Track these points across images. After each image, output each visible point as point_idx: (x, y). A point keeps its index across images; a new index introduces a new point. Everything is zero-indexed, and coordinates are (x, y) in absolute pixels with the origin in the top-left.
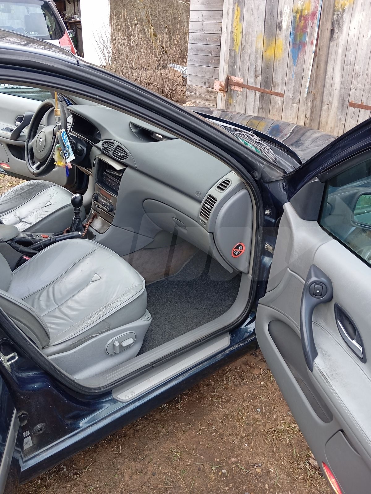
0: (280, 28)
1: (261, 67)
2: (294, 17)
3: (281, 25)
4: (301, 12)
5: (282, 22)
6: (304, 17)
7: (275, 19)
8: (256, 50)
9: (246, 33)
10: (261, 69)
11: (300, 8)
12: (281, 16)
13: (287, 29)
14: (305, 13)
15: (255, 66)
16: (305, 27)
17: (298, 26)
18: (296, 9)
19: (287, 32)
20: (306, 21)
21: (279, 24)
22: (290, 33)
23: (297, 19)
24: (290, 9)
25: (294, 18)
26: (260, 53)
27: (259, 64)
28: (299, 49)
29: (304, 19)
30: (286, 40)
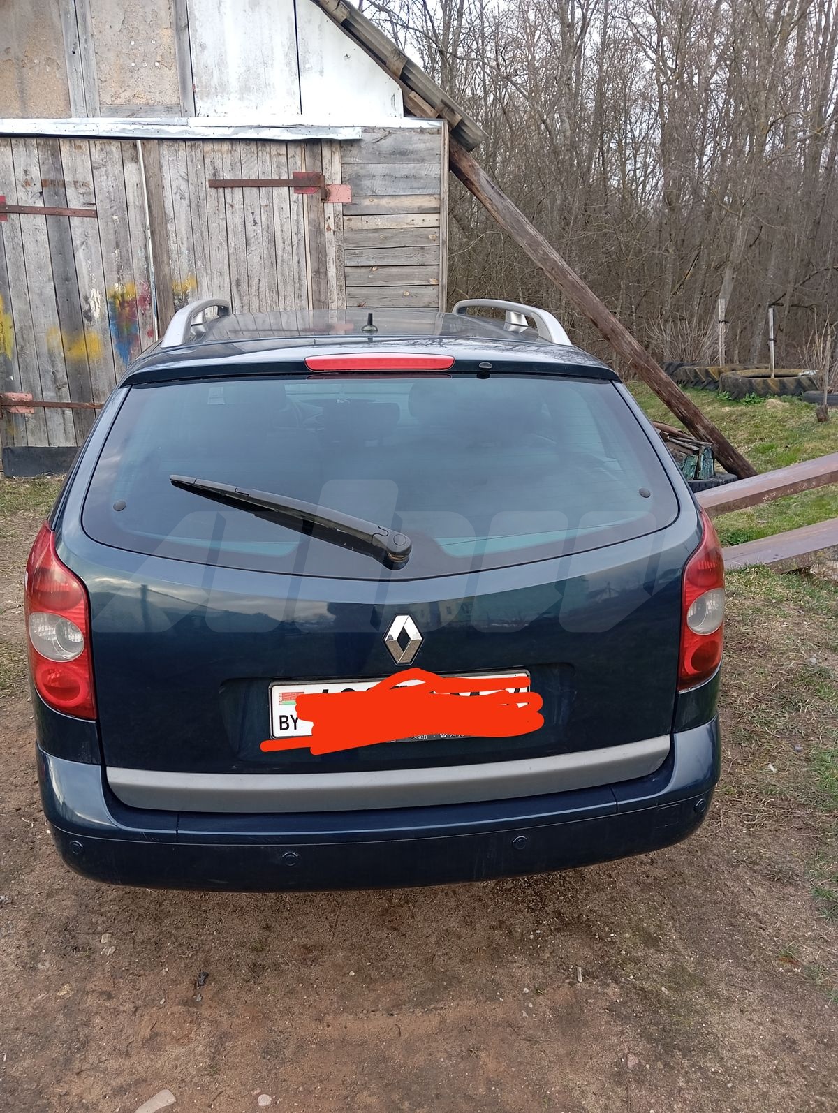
0: (90, 318)
1: (65, 373)
2: (113, 304)
3: (89, 314)
4: (122, 296)
5: (90, 310)
6: (127, 302)
7: (78, 307)
8: (49, 350)
9: (21, 328)
10: (66, 377)
11: (120, 292)
12: (88, 303)
13: (103, 319)
14: (129, 298)
15: (53, 373)
16: (133, 315)
17: (120, 314)
18: (112, 293)
19: (103, 323)
20: (132, 308)
21: (86, 313)
22: (108, 324)
23: (118, 305)
24: (101, 293)
25: (110, 304)
26: (60, 354)
27: (60, 369)
28: (129, 343)
29: (128, 306)
30: (104, 333)
